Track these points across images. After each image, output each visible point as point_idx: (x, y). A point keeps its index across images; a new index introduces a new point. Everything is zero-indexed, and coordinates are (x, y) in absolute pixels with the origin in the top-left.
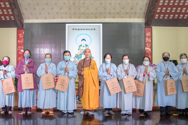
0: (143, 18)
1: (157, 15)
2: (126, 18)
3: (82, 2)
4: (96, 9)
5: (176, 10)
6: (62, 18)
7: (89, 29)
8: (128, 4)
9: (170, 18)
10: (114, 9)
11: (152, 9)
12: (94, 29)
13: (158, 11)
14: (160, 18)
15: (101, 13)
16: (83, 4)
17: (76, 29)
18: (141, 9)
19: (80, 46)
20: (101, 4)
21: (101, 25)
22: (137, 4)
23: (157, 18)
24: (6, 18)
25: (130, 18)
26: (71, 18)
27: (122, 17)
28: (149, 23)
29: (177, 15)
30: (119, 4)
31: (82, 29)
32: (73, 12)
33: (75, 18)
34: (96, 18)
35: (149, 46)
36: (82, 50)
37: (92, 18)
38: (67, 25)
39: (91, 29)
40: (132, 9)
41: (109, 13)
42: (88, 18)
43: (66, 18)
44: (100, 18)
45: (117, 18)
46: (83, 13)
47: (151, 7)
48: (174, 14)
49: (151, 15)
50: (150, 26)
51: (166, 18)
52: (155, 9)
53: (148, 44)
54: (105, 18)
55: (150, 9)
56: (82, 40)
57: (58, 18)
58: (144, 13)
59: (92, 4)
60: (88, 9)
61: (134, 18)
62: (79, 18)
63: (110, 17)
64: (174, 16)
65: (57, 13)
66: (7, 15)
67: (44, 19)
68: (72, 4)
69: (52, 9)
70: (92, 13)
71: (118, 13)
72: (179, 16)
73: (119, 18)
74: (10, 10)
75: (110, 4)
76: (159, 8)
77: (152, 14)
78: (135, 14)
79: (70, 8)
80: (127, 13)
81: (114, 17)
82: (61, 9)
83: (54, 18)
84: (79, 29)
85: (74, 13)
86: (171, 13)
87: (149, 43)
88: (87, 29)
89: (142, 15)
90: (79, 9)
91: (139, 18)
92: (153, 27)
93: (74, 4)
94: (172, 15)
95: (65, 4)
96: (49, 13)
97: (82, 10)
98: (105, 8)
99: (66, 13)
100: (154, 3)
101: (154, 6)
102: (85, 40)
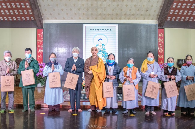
0: (156, 20)
1: (169, 17)
2: (140, 19)
3: (100, 3)
4: (113, 10)
5: (188, 13)
6: (80, 19)
7: (105, 30)
8: (144, 6)
9: (181, 20)
10: (130, 10)
11: (166, 11)
12: (111, 30)
13: (171, 13)
14: (172, 20)
15: (117, 14)
16: (101, 5)
17: (93, 29)
18: (155, 11)
19: (97, 45)
20: (118, 5)
21: (117, 26)
22: (152, 6)
23: (169, 20)
24: (26, 19)
25: (144, 19)
26: (88, 19)
27: (136, 19)
28: (162, 24)
29: (187, 18)
30: (135, 6)
31: (99, 29)
32: (90, 13)
33: (92, 19)
34: (112, 19)
35: (161, 46)
36: (99, 49)
37: (108, 19)
38: (84, 25)
39: (107, 30)
40: (147, 11)
41: (125, 15)
42: (104, 19)
43: (84, 19)
44: (116, 19)
45: (132, 19)
46: (100, 14)
47: (165, 9)
48: (185, 16)
49: (164, 16)
50: (163, 28)
51: (177, 20)
52: (169, 11)
53: (160, 44)
54: (120, 19)
55: (165, 11)
56: (99, 40)
57: (76, 19)
58: (158, 15)
59: (109, 5)
60: (105, 10)
61: (148, 20)
62: (96, 19)
63: (125, 19)
64: (185, 19)
65: (75, 14)
66: (27, 16)
67: (63, 20)
68: (90, 5)
69: (71, 10)
70: (109, 15)
71: (133, 15)
72: (189, 19)
73: (134, 19)
74: (30, 11)
75: (127, 5)
76: (172, 11)
77: (166, 16)
78: (149, 16)
79: (88, 9)
80: (141, 15)
81: (129, 19)
82: (79, 9)
83: (72, 19)
84: (96, 30)
85: (92, 14)
86: (182, 15)
87: (162, 43)
88: (103, 30)
89: (156, 17)
90: (96, 10)
91: (152, 19)
92: (165, 28)
93: (92, 5)
94: (183, 18)
95: (83, 5)
96: (67, 14)
97: (100, 11)
98: (122, 10)
99: (84, 14)
100: (169, 5)
101: (168, 8)
102: (102, 40)
